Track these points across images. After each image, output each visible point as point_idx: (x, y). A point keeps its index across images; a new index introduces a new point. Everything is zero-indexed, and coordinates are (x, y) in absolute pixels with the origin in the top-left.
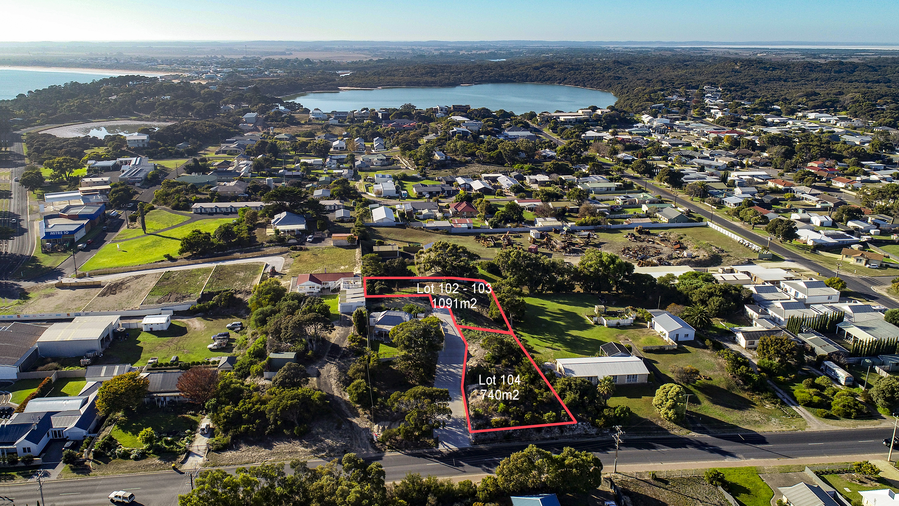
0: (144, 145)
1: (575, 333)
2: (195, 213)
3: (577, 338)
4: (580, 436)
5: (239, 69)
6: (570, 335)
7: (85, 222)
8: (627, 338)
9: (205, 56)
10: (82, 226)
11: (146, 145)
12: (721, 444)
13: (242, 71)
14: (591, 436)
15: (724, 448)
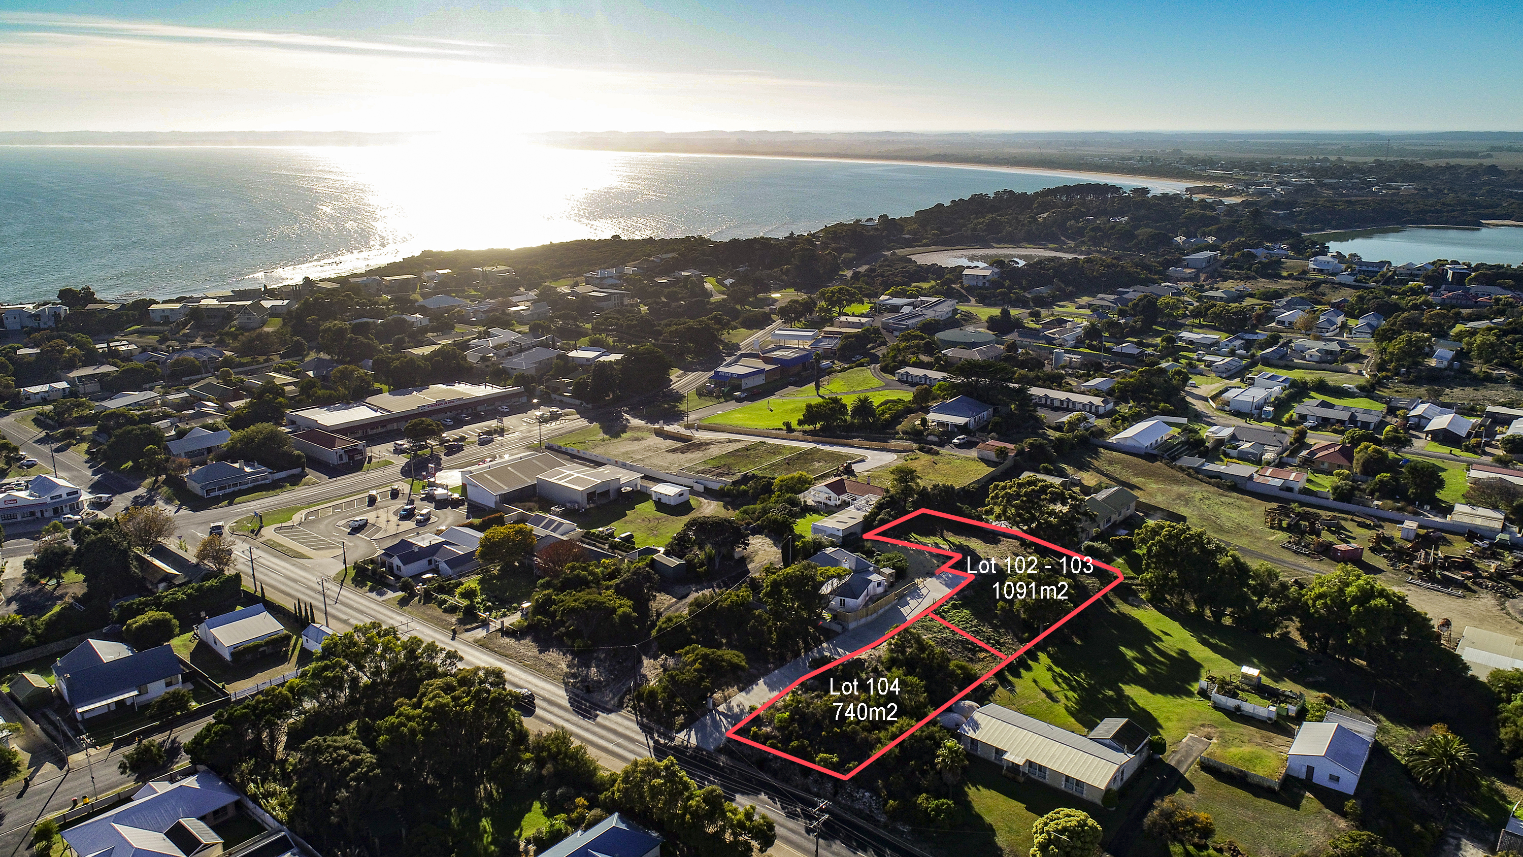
0: (984, 283)
2: (899, 380)
4: (859, 813)
5: (1327, 181)
7: (768, 367)
9: (1307, 158)
10: (762, 371)
11: (987, 285)
13: (1330, 184)
14: (876, 823)
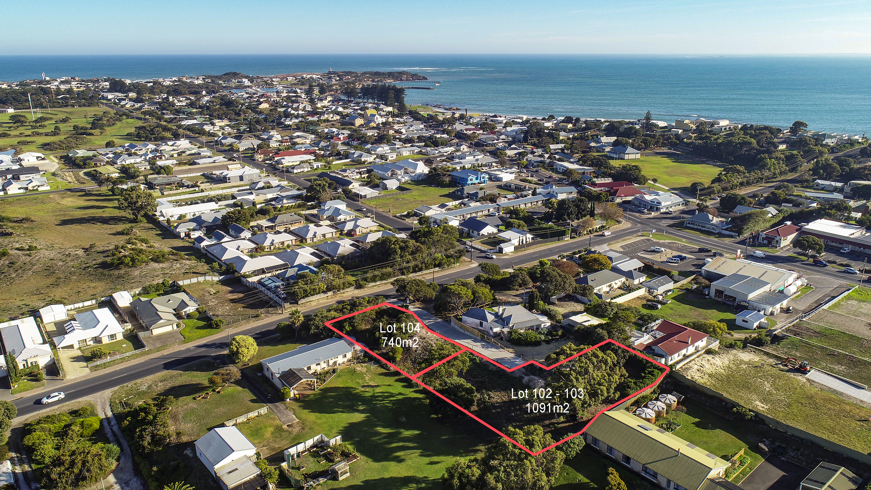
1: (358, 417)
3: (352, 409)
6: (362, 412)
8: (290, 429)
12: (204, 351)
15: (203, 349)
